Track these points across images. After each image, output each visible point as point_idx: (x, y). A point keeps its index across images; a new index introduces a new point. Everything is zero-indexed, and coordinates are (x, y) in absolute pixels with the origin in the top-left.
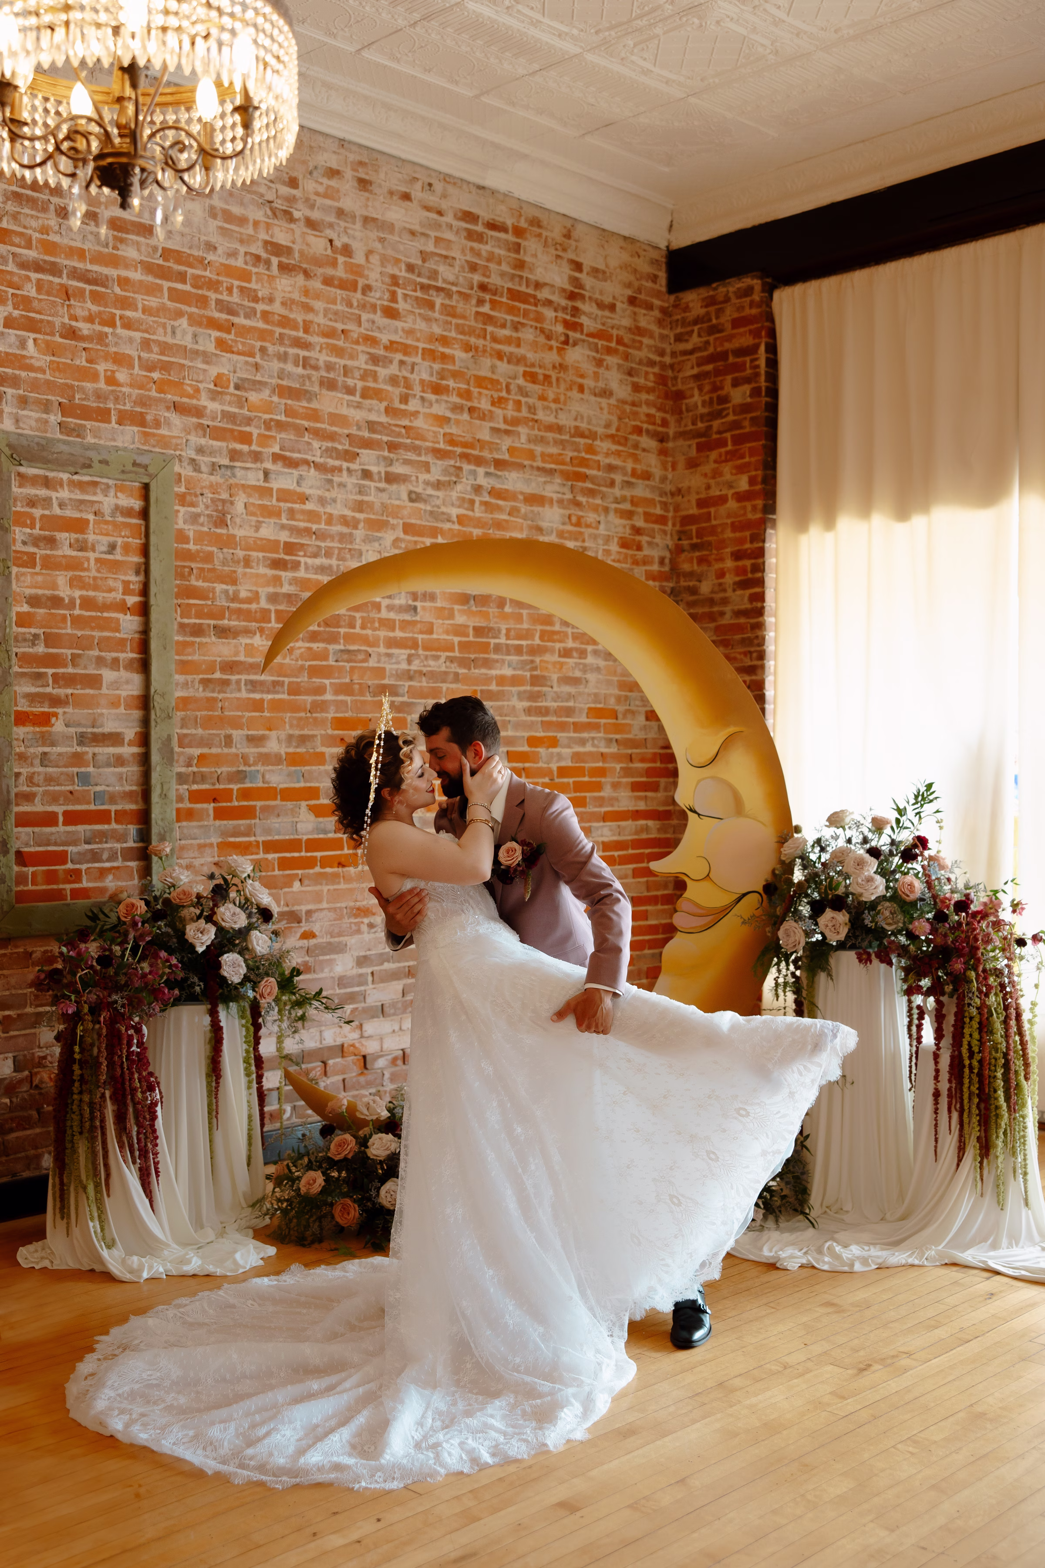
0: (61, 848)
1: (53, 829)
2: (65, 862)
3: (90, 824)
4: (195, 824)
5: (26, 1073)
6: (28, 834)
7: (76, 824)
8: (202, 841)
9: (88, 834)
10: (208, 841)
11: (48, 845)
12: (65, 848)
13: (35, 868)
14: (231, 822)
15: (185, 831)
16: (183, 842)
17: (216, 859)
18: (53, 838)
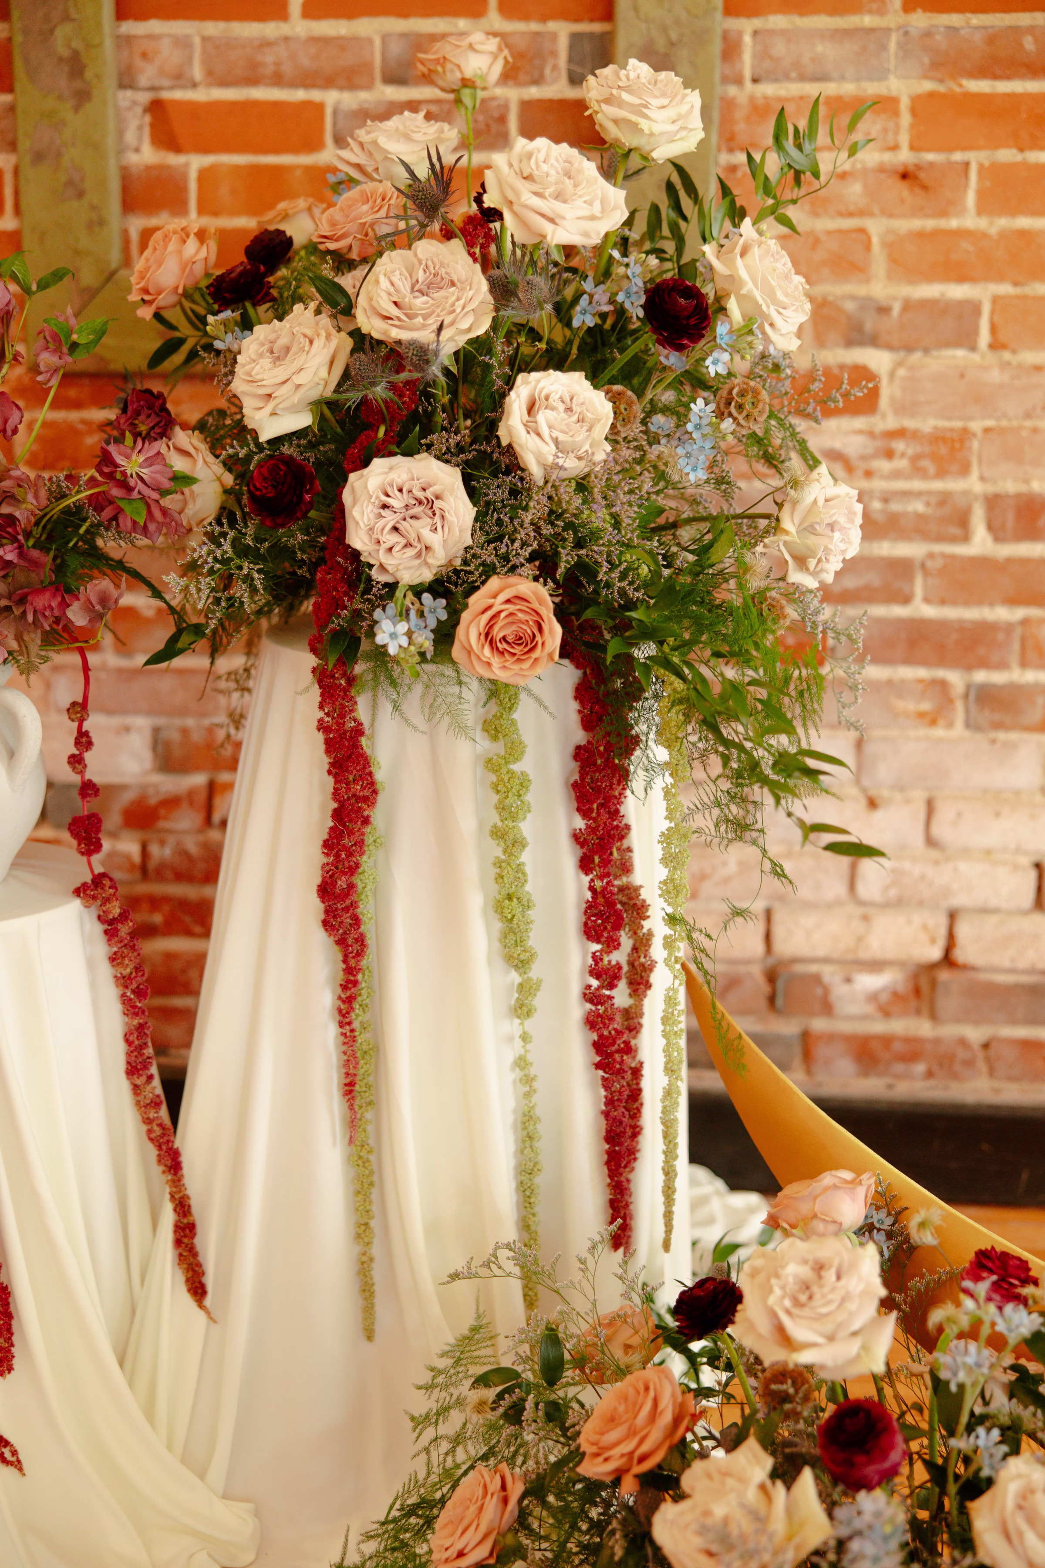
0: (300, 95)
1: (270, 29)
2: (313, 144)
3: (404, 14)
4: (821, 21)
5: (199, 779)
6: (183, 43)
7: (351, 14)
8: (848, 89)
9: (396, 49)
10: (872, 89)
11: (253, 81)
12: (315, 95)
13: (209, 160)
14: (976, 20)
15: (779, 48)
16: (768, 89)
17: (905, 156)
18: (269, 58)
